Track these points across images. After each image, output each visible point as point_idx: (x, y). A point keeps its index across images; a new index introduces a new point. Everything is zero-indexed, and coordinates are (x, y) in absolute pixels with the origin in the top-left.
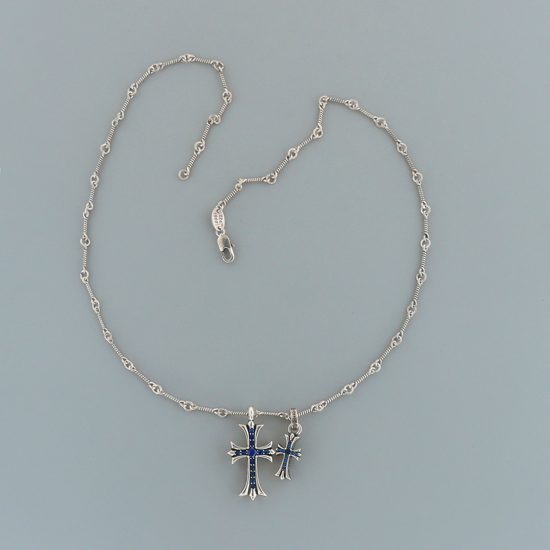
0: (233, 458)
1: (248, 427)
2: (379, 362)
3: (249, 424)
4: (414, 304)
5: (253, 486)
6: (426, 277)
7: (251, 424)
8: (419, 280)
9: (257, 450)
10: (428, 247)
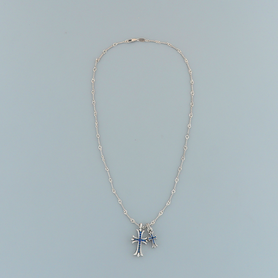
0: (133, 241)
1: (139, 231)
2: (177, 178)
3: (140, 230)
4: (184, 157)
5: (139, 252)
6: (187, 148)
7: (141, 230)
8: (185, 149)
9: (141, 239)
10: (188, 138)
